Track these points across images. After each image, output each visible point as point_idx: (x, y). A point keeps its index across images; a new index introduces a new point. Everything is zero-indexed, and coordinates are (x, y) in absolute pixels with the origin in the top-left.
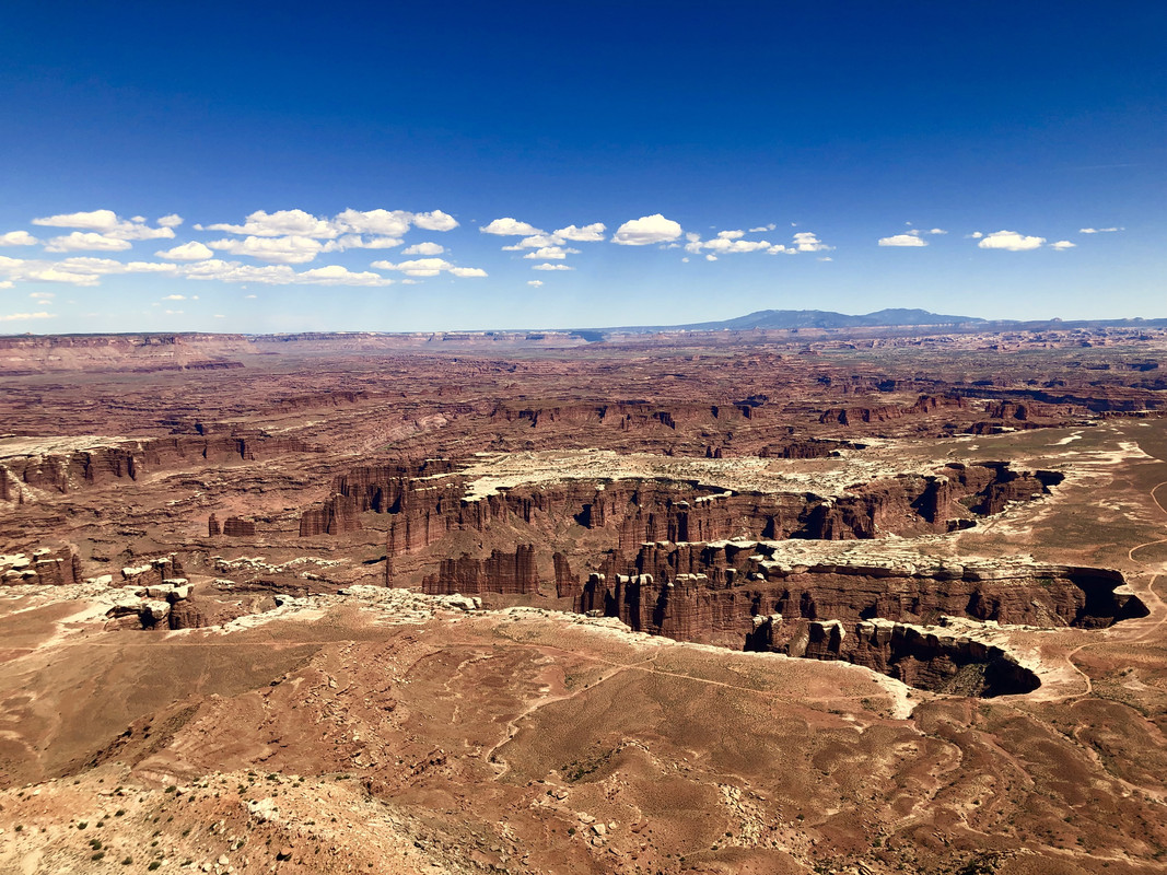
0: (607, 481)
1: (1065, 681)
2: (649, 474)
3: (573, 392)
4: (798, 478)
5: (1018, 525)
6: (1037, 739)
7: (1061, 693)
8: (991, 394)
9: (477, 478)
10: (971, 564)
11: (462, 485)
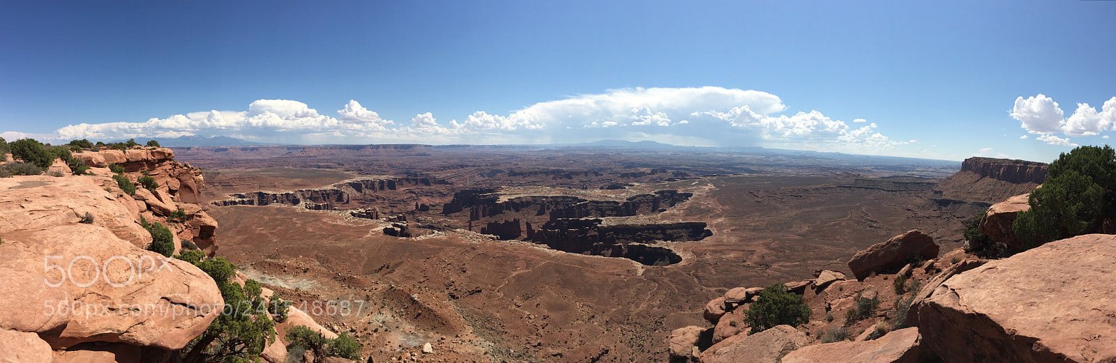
0: (546, 197)
1: (689, 258)
2: (562, 195)
3: (537, 166)
4: (612, 196)
5: (679, 210)
6: (680, 278)
7: (688, 262)
8: (674, 169)
9: (501, 195)
10: (664, 223)
11: (497, 198)
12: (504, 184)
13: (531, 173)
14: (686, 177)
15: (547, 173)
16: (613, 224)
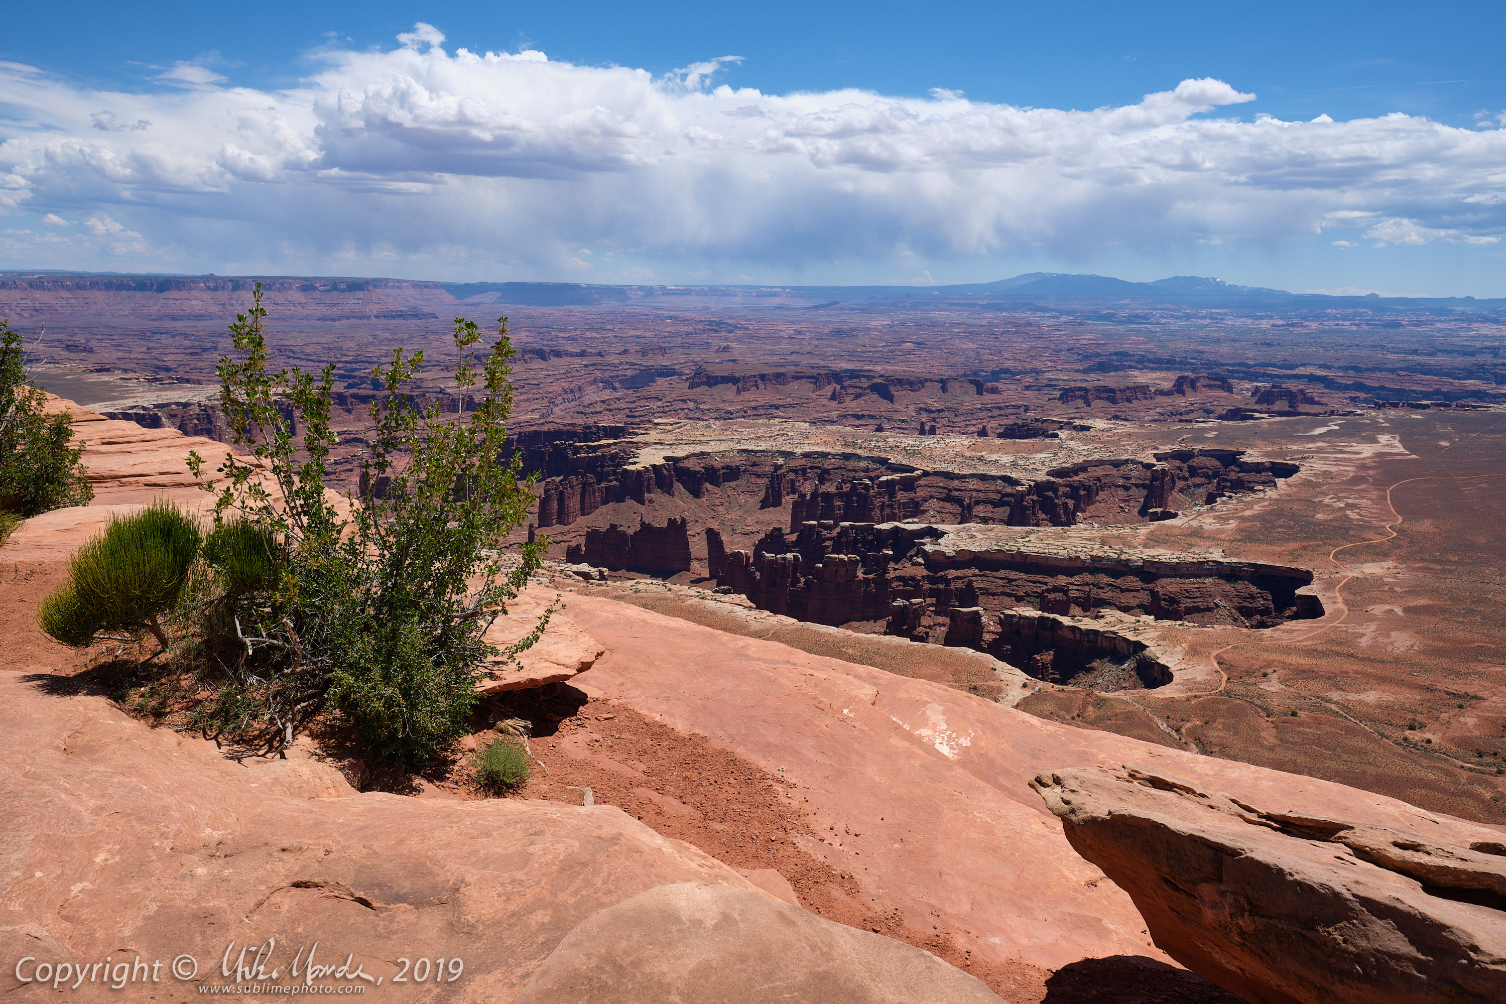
0: (789, 455)
1: (1200, 678)
2: (839, 449)
3: (793, 358)
4: (1000, 460)
5: (1223, 519)
7: (1190, 690)
8: (1265, 376)
9: (647, 444)
10: (1153, 557)
11: (626, 453)
12: (664, 413)
13: (763, 377)
14: (1302, 408)
15: (817, 379)
16: (975, 547)
